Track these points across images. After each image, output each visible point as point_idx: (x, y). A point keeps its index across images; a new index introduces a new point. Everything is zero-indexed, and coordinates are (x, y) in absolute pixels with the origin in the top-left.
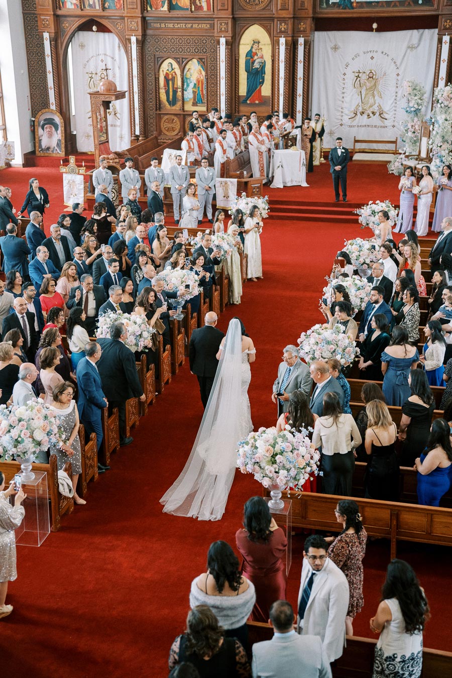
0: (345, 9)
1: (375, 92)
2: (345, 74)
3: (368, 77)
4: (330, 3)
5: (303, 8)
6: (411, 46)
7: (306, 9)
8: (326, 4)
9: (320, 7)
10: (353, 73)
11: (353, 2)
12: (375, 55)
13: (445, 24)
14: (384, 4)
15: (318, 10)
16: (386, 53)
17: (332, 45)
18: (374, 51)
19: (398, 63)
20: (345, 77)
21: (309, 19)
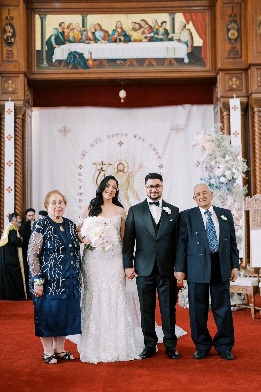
0: (77, 68)
1: (128, 192)
2: (81, 167)
3: (116, 170)
4: (54, 60)
5: (10, 60)
6: (175, 128)
7: (16, 61)
8: (47, 63)
9: (38, 66)
10: (94, 166)
11: (87, 60)
12: (123, 139)
13: (231, 83)
14: (135, 63)
15: (35, 69)
16: (140, 138)
17: (60, 127)
18: (122, 134)
19: (160, 151)
20: (82, 171)
21: (22, 76)
